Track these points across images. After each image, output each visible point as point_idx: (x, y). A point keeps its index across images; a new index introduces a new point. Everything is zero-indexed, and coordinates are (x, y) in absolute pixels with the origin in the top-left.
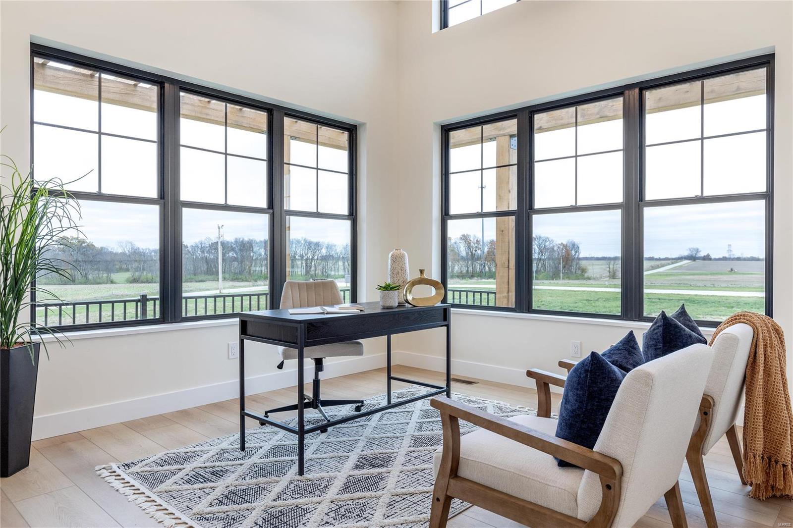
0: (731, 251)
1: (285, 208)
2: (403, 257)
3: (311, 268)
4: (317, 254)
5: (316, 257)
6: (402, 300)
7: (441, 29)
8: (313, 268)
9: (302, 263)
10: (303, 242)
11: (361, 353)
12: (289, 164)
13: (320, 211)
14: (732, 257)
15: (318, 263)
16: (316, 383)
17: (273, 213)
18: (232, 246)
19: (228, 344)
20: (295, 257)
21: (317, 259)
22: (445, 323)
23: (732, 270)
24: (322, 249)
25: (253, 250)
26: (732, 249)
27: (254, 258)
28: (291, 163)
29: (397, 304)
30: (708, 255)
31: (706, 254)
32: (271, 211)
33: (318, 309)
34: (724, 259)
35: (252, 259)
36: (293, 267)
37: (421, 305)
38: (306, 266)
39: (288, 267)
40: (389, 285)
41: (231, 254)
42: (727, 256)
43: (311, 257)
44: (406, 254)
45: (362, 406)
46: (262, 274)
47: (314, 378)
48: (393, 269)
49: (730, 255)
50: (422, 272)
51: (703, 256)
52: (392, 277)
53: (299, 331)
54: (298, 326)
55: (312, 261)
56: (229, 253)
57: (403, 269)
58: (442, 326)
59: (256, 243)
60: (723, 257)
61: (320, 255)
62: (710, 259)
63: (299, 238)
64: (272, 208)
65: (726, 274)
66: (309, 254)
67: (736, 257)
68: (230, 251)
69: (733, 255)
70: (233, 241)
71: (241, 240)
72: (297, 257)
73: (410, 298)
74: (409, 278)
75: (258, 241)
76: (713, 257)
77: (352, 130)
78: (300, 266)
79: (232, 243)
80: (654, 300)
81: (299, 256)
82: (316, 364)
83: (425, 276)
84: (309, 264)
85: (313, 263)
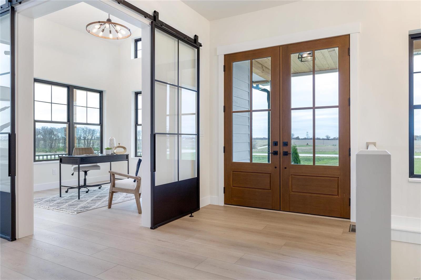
0: (308, 135)
1: (74, 122)
2: (113, 139)
3: (90, 144)
4: (94, 136)
5: (93, 138)
6: (113, 153)
7: (135, 58)
8: (92, 144)
9: (85, 141)
10: (85, 129)
11: (99, 169)
12: (76, 106)
13: (88, 122)
14: (309, 138)
15: (95, 141)
16: (85, 180)
17: (70, 124)
18: (39, 132)
19: (53, 170)
20: (81, 138)
21: (94, 139)
22: (127, 159)
23: (307, 144)
24: (97, 133)
25: (53, 134)
26: (308, 134)
27: (54, 138)
28: (77, 105)
29: (111, 154)
30: (298, 137)
31: (297, 136)
32: (69, 123)
33: (85, 155)
34: (305, 139)
35: (53, 139)
36: (79, 144)
37: (118, 154)
38: (87, 143)
39: (76, 144)
40: (108, 148)
41: (39, 136)
42: (306, 137)
43: (90, 138)
44: (115, 139)
45: (101, 187)
46: (59, 148)
47: (84, 178)
48: (110, 143)
49: (308, 137)
50: (119, 144)
51: (296, 137)
52: (110, 146)
53: (78, 160)
54: (78, 158)
55: (91, 140)
56: (38, 136)
57: (113, 143)
58: (126, 160)
59: (56, 130)
60: (305, 138)
61: (96, 137)
62: (299, 139)
63: (83, 127)
64: (69, 122)
65: (305, 146)
66: (89, 136)
67: (310, 138)
68: (39, 134)
69: (309, 137)
70: (40, 128)
71: (46, 128)
72: (82, 138)
73: (115, 151)
74: (115, 146)
75: (57, 129)
76: (300, 138)
77: (101, 93)
78: (83, 143)
79: (40, 129)
80: (260, 158)
81: (83, 137)
82: (85, 173)
83: (120, 145)
84: (89, 142)
85: (91, 142)
